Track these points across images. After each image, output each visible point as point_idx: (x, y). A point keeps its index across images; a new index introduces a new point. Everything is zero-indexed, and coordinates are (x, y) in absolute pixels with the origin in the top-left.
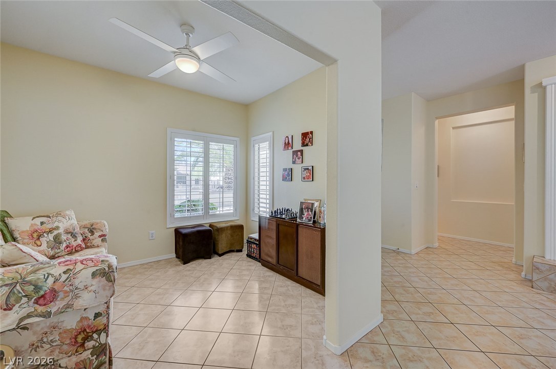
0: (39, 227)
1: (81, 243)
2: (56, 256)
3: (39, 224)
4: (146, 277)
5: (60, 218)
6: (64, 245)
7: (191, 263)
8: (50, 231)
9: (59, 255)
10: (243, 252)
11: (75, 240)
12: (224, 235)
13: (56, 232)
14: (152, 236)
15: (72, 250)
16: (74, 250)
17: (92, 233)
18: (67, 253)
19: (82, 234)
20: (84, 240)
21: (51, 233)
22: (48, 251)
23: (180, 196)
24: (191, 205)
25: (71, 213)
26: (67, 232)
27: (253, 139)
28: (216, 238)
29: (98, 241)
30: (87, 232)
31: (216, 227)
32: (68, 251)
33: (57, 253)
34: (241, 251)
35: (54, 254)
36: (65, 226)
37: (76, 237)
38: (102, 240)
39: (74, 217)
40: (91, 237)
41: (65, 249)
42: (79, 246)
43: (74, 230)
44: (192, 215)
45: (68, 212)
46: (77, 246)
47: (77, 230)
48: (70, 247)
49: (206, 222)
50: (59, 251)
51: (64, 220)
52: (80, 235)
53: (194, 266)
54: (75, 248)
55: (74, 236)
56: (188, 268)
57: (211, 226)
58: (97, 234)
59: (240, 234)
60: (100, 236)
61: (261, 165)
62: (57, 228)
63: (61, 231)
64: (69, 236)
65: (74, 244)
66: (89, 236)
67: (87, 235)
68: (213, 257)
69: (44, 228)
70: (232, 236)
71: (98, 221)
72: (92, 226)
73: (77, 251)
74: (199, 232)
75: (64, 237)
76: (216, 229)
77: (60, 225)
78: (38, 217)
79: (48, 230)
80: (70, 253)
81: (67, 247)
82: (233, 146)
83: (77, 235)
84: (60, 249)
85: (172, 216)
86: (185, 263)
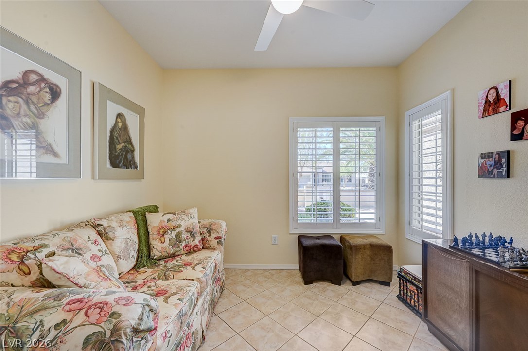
0: (166, 223)
1: (198, 243)
2: (176, 254)
3: (166, 221)
4: (262, 290)
5: (183, 216)
6: (184, 244)
7: (314, 285)
8: (174, 229)
9: (179, 253)
10: (391, 288)
11: (193, 240)
12: (359, 256)
13: (178, 230)
14: (275, 241)
15: (190, 249)
16: (192, 250)
17: (209, 233)
18: (186, 252)
19: (201, 234)
20: (203, 240)
21: (174, 231)
22: (169, 249)
23: (305, 198)
24: (318, 209)
25: (194, 212)
26: (188, 231)
27: (408, 113)
28: (349, 257)
29: (214, 243)
30: (206, 232)
31: (349, 242)
32: (187, 251)
33: (177, 252)
34: (388, 284)
35: (174, 252)
36: (186, 224)
37: (194, 236)
38: (218, 242)
39: (196, 216)
40: (209, 238)
41: (184, 249)
42: (196, 246)
43: (194, 229)
44: (318, 221)
45: (191, 211)
46: (194, 246)
47: (197, 229)
48: (188, 247)
49: (336, 232)
50: (178, 249)
51: (186, 218)
52: (199, 235)
53: (316, 290)
54: (193, 248)
55: (193, 236)
56: (309, 293)
57: (342, 239)
58: (214, 235)
59: (386, 258)
60: (216, 238)
61: (424, 152)
62: (179, 226)
63: (182, 229)
64: (189, 235)
65: (192, 244)
66: (207, 237)
67: (205, 235)
68: (344, 284)
69: (169, 225)
70: (372, 259)
71: (217, 221)
72: (210, 226)
73: (195, 252)
74: (324, 246)
75: (184, 236)
76: (348, 246)
77: (182, 223)
78: (167, 214)
79: (172, 227)
80: (189, 253)
81: (186, 246)
82: (375, 129)
83: (195, 235)
84: (179, 247)
85: (295, 219)
86: (306, 283)
